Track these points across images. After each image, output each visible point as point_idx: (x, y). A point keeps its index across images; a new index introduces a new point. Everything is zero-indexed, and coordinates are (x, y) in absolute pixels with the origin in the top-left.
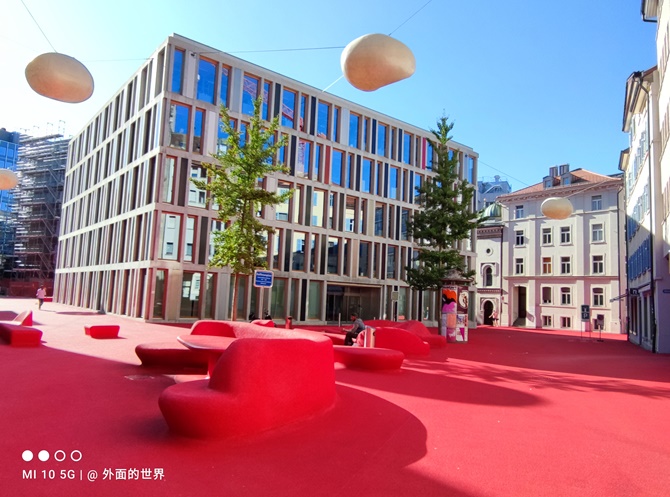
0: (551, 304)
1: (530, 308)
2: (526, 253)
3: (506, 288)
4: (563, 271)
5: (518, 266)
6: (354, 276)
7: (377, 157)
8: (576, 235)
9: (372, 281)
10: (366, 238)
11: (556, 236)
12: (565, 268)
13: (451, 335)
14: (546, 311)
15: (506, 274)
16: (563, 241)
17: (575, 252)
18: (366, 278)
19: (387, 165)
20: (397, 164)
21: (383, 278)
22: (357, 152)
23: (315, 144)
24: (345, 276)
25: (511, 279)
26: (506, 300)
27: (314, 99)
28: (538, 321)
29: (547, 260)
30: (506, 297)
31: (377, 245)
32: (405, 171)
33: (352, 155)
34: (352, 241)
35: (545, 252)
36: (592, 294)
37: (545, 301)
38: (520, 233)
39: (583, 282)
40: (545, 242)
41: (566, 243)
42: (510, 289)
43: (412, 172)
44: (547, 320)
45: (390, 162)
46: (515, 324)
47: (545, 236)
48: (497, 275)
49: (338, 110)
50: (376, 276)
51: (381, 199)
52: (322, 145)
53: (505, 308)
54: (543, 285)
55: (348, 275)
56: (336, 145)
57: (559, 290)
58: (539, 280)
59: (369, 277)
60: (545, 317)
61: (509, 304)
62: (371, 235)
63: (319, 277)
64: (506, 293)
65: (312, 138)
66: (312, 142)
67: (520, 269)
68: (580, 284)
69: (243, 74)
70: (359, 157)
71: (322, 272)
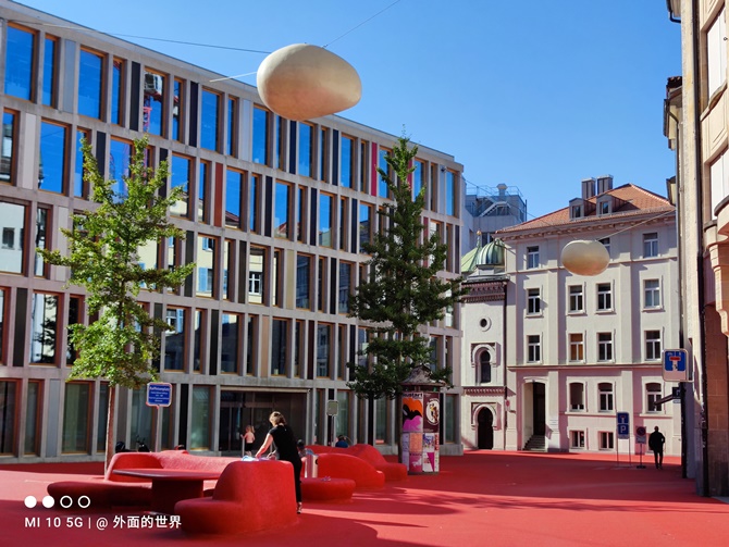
0: (584, 412)
1: (551, 419)
2: (543, 325)
3: (512, 386)
4: (601, 357)
5: (531, 349)
6: (264, 375)
7: (297, 180)
8: (621, 296)
9: (294, 382)
10: (283, 313)
11: (590, 298)
12: (605, 351)
13: (415, 464)
14: (574, 424)
15: (512, 362)
16: (601, 306)
17: (617, 323)
18: (282, 378)
19: (314, 191)
20: (331, 188)
21: (310, 376)
22: (265, 172)
23: (198, 161)
24: (250, 376)
25: (520, 371)
26: (513, 406)
27: (194, 86)
28: (563, 439)
29: (576, 337)
30: (513, 400)
31: (300, 323)
32: (345, 200)
33: (258, 178)
34: (261, 318)
35: (574, 325)
36: (644, 394)
37: (574, 407)
38: (534, 292)
39: (631, 373)
40: (573, 308)
41: (605, 310)
42: (518, 388)
43: (355, 201)
44: (578, 437)
45: (319, 185)
46: (528, 446)
47: (573, 299)
48: (498, 364)
49: (235, 102)
50: (299, 373)
51: (306, 248)
52: (210, 162)
53: (512, 419)
54: (571, 380)
55: (255, 375)
56: (231, 162)
57: (596, 388)
58: (564, 372)
59: (289, 376)
60: (575, 433)
61: (518, 412)
62: (290, 308)
63: (207, 379)
64: (512, 394)
65: (192, 151)
66: (194, 158)
67: (534, 353)
68: (628, 375)
69: (78, 48)
70: (269, 179)
71: (213, 372)
